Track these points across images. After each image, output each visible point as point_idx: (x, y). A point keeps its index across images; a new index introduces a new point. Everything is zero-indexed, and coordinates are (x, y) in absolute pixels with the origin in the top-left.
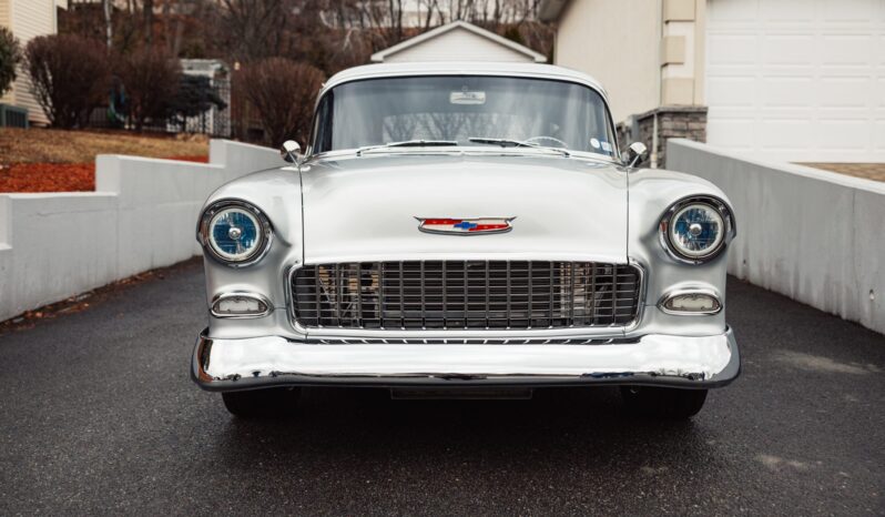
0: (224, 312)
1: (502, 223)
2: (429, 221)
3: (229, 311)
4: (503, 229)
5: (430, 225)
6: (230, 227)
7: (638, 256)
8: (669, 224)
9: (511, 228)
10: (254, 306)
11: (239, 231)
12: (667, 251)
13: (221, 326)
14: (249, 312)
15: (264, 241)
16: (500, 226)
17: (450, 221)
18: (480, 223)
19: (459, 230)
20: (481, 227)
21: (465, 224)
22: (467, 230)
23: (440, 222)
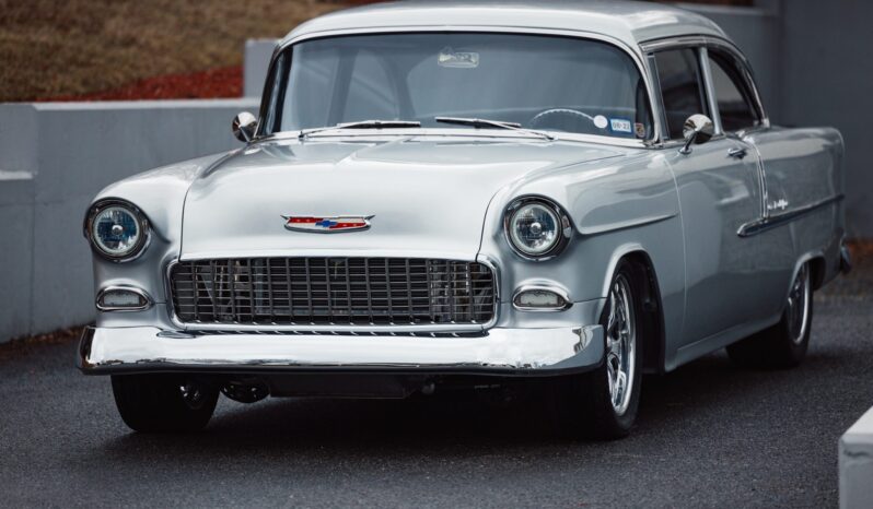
0: (109, 306)
1: (360, 221)
2: (293, 220)
3: (113, 305)
4: (362, 227)
5: (295, 223)
6: (113, 224)
8: (510, 223)
9: (369, 227)
10: (135, 300)
11: (120, 228)
12: (511, 248)
13: (106, 319)
14: (130, 305)
15: (143, 238)
16: (359, 224)
17: (312, 220)
18: (339, 221)
19: (321, 228)
20: (341, 225)
21: (326, 223)
22: (327, 229)
23: (303, 220)
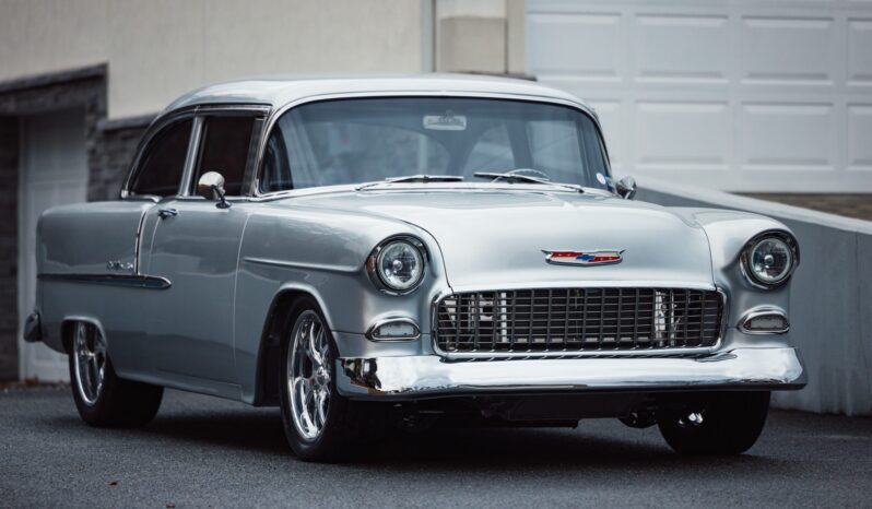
0: (383, 336)
1: (614, 255)
2: (556, 254)
4: (615, 260)
5: (557, 258)
7: (721, 282)
8: (748, 256)
9: (621, 261)
12: (745, 278)
16: (614, 258)
17: (573, 254)
18: (597, 255)
19: (580, 261)
20: (598, 259)
21: (585, 257)
22: (586, 262)
23: (564, 254)
